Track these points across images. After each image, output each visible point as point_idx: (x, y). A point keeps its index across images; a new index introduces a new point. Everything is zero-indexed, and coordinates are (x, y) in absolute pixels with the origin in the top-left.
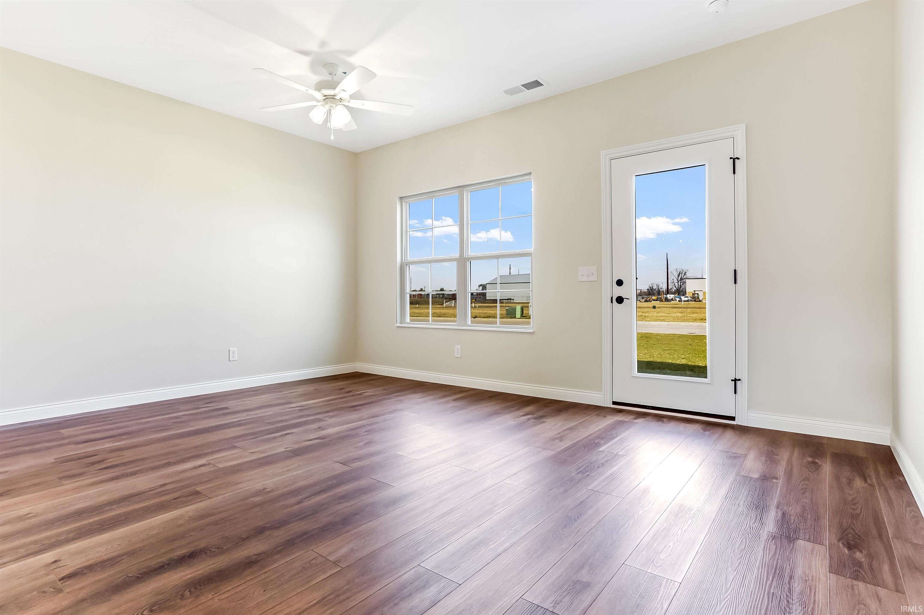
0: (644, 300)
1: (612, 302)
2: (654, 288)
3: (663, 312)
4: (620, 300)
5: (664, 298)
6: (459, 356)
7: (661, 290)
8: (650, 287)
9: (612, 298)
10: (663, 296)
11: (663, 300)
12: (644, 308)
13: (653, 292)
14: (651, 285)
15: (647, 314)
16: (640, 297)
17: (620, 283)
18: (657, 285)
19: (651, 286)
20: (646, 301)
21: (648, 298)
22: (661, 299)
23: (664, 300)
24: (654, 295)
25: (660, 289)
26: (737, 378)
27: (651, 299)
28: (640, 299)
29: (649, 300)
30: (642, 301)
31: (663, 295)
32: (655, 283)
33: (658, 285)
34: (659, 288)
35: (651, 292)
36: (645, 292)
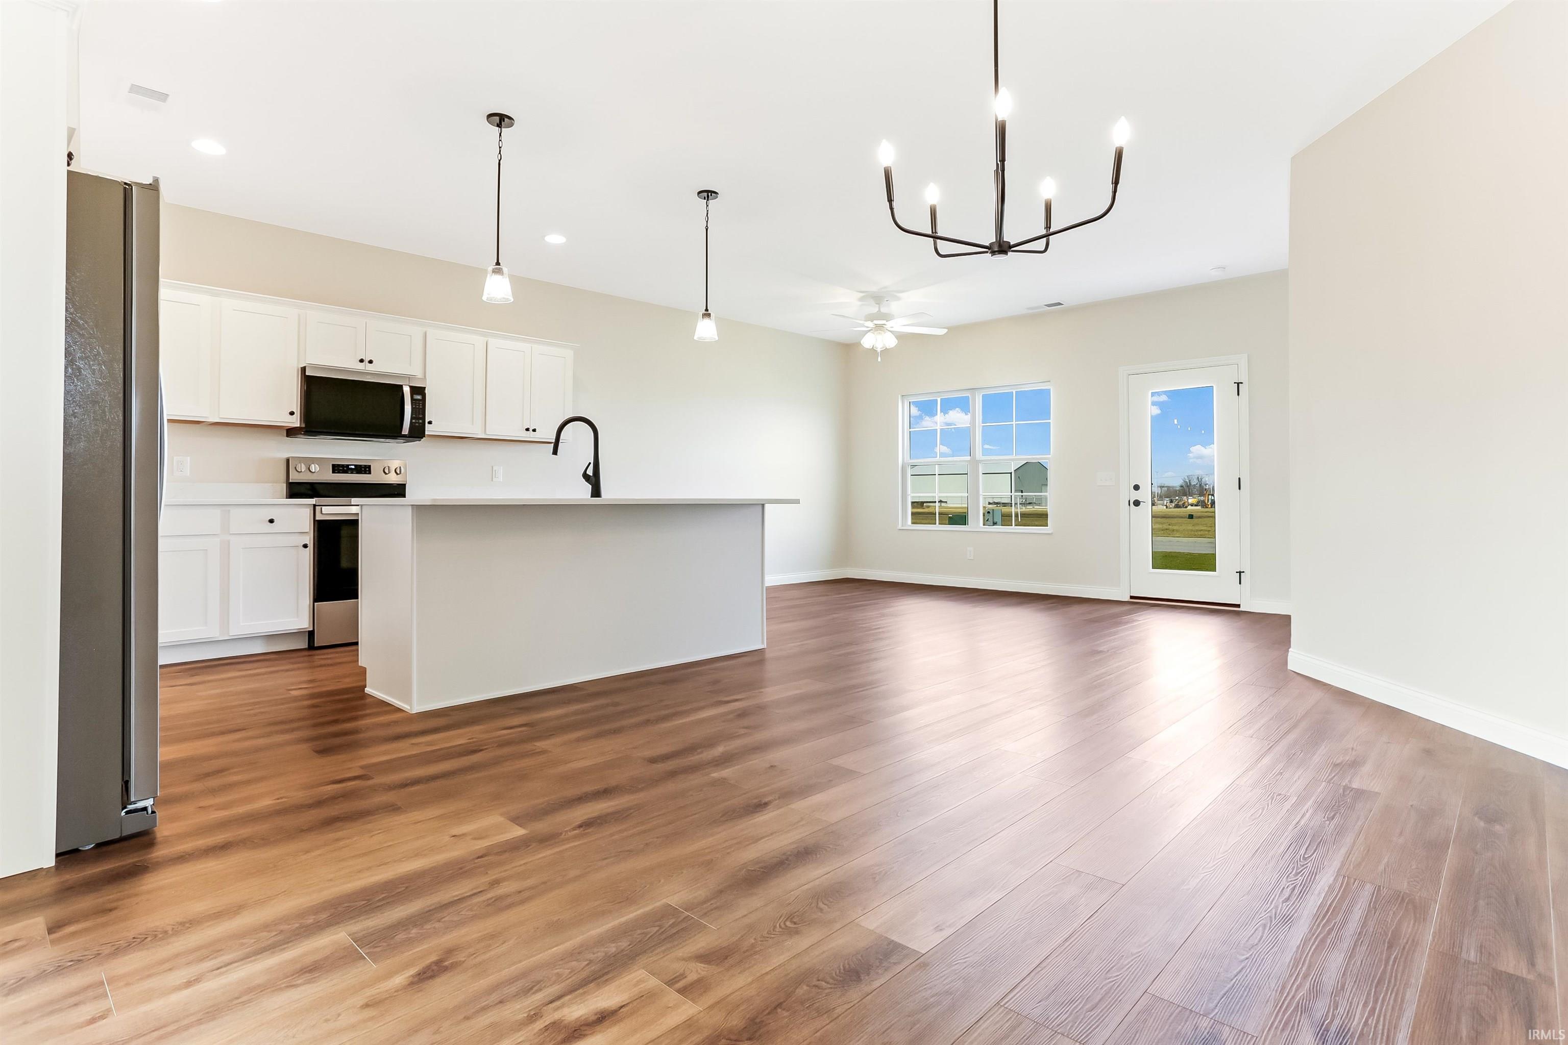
0: (1173, 505)
1: (1129, 505)
2: (1193, 484)
3: (1204, 524)
4: (1137, 503)
5: (1210, 501)
6: (972, 558)
7: (1205, 487)
8: (1185, 481)
9: (1129, 501)
10: (1208, 497)
11: (1208, 505)
12: (1172, 518)
13: (1190, 491)
14: (1186, 478)
15: (1175, 528)
16: (1167, 499)
17: (1137, 488)
18: (1198, 478)
19: (1188, 481)
20: (1177, 506)
21: (1180, 500)
22: (1203, 504)
23: (1210, 505)
24: (1191, 494)
25: (1203, 485)
26: (1242, 571)
27: (1186, 503)
28: (1167, 503)
29: (1184, 504)
30: (1171, 506)
31: (1209, 495)
32: (1194, 475)
33: (1200, 478)
34: (1201, 484)
35: (1188, 490)
36: (1176, 491)
